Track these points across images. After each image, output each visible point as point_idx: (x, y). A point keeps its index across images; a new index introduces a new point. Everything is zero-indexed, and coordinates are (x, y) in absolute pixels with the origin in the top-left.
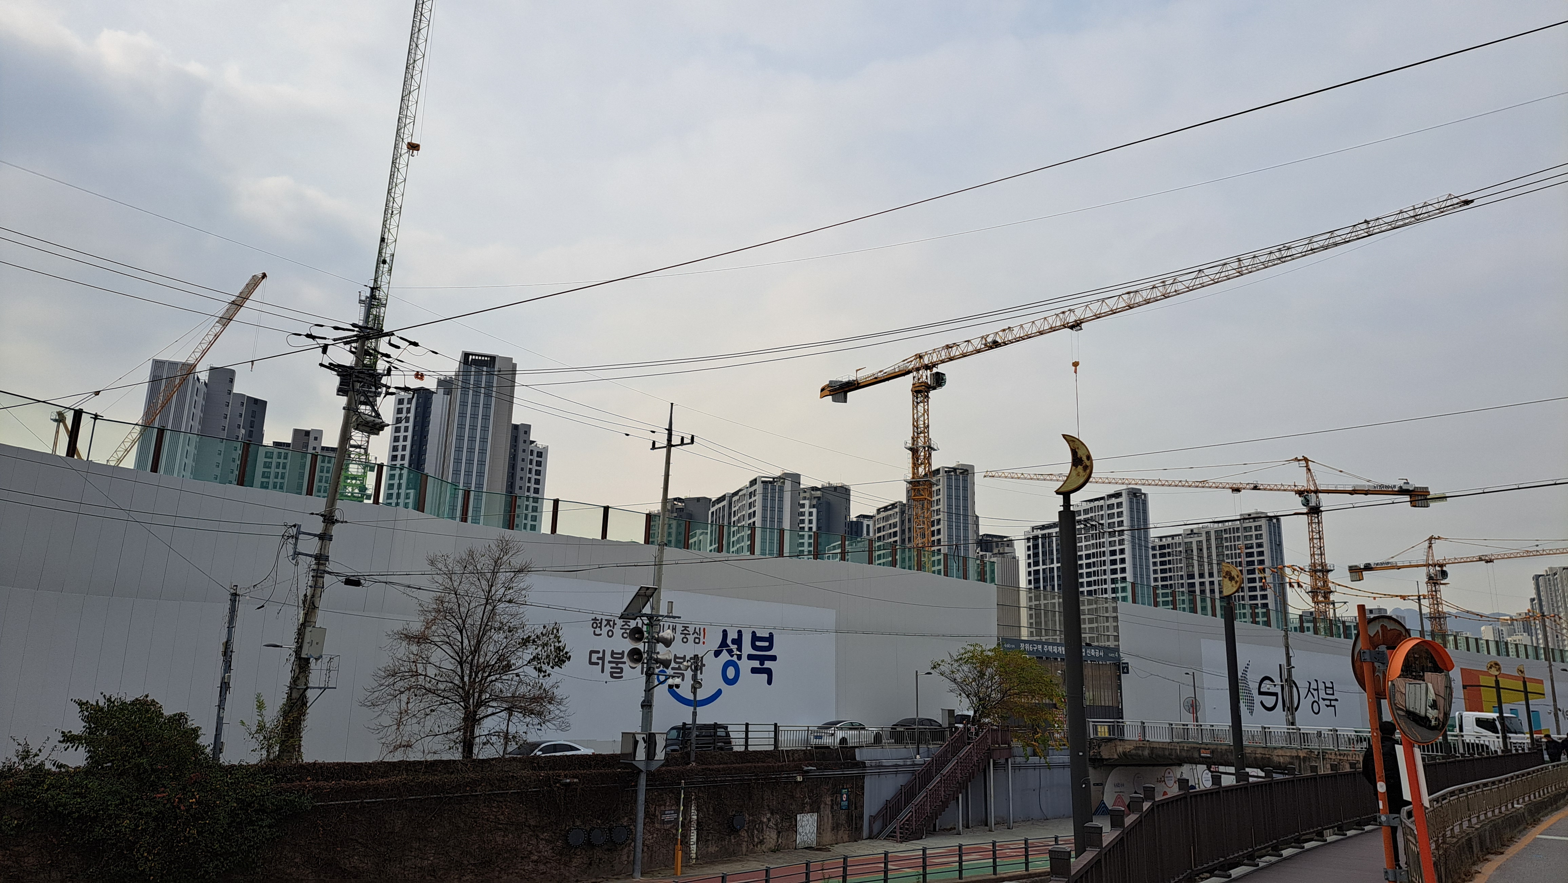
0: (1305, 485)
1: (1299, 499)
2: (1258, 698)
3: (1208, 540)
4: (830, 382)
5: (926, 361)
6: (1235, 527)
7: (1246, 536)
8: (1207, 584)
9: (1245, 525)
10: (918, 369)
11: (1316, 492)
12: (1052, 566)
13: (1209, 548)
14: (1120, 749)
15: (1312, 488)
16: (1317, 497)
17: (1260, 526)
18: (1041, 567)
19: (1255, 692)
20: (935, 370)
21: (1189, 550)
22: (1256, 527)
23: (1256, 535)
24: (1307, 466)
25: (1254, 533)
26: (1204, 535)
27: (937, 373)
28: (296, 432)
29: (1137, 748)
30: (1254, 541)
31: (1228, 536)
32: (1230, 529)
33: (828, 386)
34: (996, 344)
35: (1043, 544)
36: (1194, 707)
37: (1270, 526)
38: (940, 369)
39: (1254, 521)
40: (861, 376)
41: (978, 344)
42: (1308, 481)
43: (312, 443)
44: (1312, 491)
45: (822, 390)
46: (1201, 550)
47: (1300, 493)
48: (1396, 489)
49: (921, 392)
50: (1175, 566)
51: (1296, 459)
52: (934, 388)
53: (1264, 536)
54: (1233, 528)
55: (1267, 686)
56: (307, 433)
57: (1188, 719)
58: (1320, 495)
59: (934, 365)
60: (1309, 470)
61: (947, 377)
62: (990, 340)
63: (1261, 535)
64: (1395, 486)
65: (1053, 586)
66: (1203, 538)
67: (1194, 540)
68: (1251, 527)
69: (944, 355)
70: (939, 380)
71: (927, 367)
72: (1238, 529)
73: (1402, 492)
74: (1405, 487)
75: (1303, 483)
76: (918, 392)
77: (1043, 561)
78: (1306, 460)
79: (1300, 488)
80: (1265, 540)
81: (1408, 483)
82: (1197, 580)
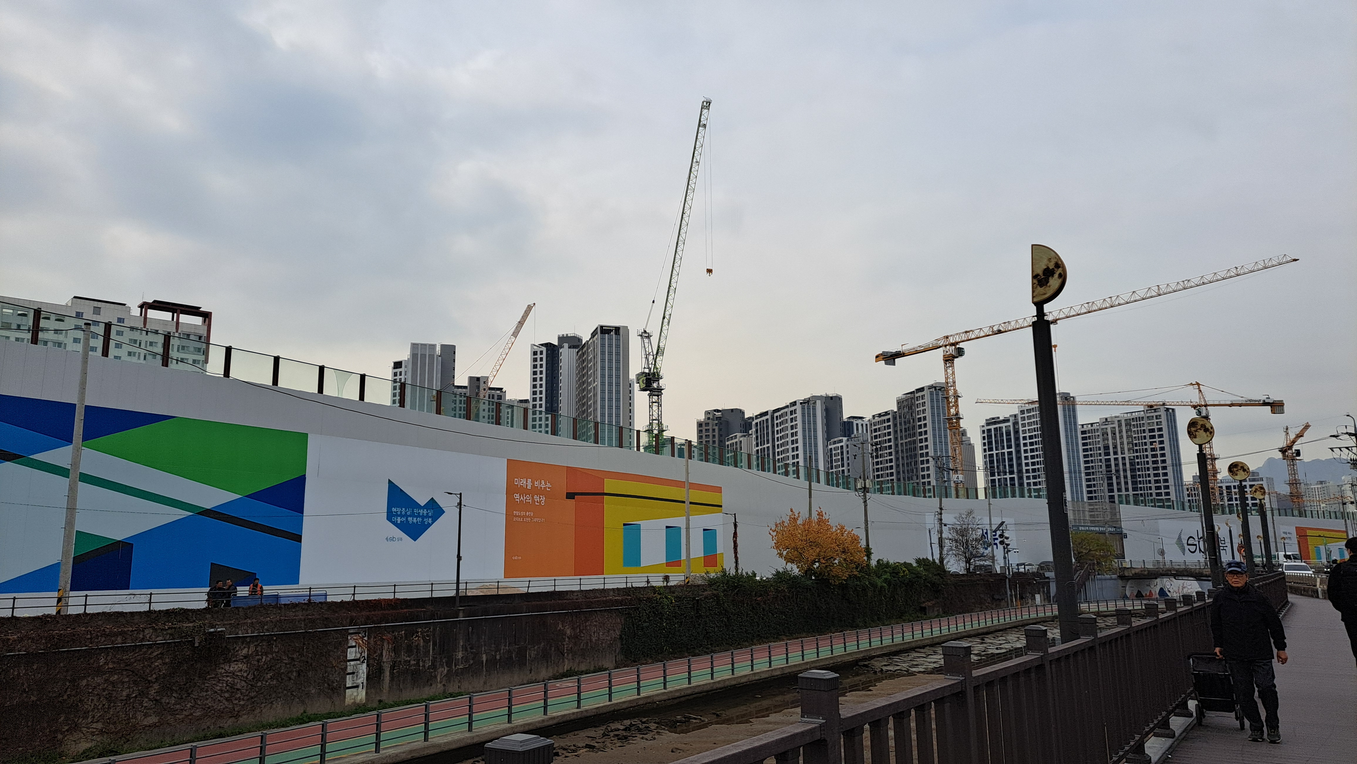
0: (1198, 401)
1: (1195, 411)
2: (1187, 547)
3: (1120, 425)
4: (883, 352)
5: (952, 340)
6: (1141, 416)
7: (1149, 423)
8: (1120, 460)
9: (1148, 415)
10: (946, 346)
11: (1206, 406)
12: (1003, 451)
13: (1120, 432)
14: (1133, 572)
15: (1203, 403)
16: (1207, 409)
17: (1160, 416)
18: (994, 452)
19: (1186, 545)
20: (958, 346)
21: (1105, 434)
22: (1156, 416)
23: (1157, 422)
24: (1199, 388)
25: (1155, 421)
26: (1116, 422)
27: (959, 348)
28: (471, 379)
29: (1141, 571)
30: (1156, 427)
31: (1135, 423)
32: (1136, 418)
33: (882, 354)
34: (1000, 332)
35: (995, 435)
36: (1162, 553)
37: (1167, 415)
38: (961, 345)
39: (1155, 412)
40: (905, 349)
41: (987, 331)
42: (1200, 398)
43: (482, 386)
44: (1203, 406)
45: (877, 357)
46: (1114, 434)
47: (1195, 407)
48: (1261, 402)
49: (949, 360)
50: (1095, 446)
51: (1191, 384)
52: (957, 357)
53: (1163, 423)
54: (1139, 418)
55: (1191, 541)
56: (478, 379)
57: (1160, 558)
58: (1208, 408)
59: (957, 343)
60: (1200, 391)
61: (965, 350)
62: (995, 329)
63: (1161, 422)
64: (1260, 400)
65: (1005, 466)
66: (1116, 425)
67: (1109, 427)
68: (1153, 416)
69: (964, 337)
70: (960, 352)
71: (952, 344)
72: (1143, 418)
73: (1265, 404)
74: (1267, 401)
75: (1196, 400)
76: (946, 361)
77: (996, 447)
78: (1198, 384)
79: (1194, 404)
80: (1164, 426)
81: (1269, 398)
82: (1112, 457)
